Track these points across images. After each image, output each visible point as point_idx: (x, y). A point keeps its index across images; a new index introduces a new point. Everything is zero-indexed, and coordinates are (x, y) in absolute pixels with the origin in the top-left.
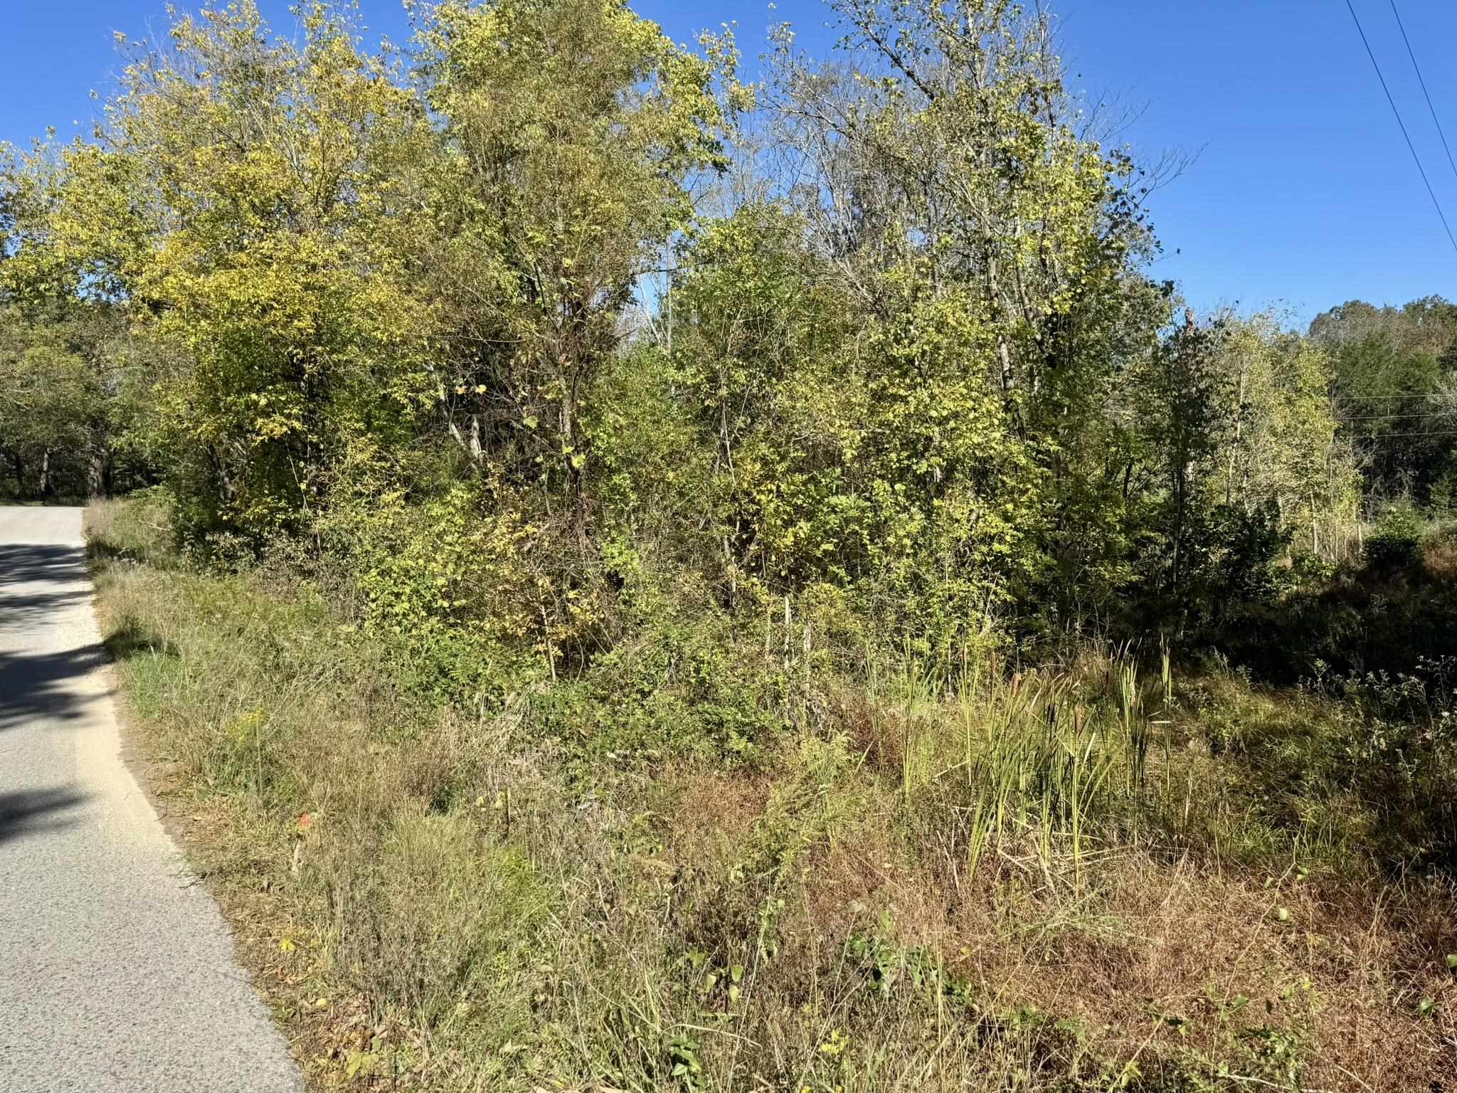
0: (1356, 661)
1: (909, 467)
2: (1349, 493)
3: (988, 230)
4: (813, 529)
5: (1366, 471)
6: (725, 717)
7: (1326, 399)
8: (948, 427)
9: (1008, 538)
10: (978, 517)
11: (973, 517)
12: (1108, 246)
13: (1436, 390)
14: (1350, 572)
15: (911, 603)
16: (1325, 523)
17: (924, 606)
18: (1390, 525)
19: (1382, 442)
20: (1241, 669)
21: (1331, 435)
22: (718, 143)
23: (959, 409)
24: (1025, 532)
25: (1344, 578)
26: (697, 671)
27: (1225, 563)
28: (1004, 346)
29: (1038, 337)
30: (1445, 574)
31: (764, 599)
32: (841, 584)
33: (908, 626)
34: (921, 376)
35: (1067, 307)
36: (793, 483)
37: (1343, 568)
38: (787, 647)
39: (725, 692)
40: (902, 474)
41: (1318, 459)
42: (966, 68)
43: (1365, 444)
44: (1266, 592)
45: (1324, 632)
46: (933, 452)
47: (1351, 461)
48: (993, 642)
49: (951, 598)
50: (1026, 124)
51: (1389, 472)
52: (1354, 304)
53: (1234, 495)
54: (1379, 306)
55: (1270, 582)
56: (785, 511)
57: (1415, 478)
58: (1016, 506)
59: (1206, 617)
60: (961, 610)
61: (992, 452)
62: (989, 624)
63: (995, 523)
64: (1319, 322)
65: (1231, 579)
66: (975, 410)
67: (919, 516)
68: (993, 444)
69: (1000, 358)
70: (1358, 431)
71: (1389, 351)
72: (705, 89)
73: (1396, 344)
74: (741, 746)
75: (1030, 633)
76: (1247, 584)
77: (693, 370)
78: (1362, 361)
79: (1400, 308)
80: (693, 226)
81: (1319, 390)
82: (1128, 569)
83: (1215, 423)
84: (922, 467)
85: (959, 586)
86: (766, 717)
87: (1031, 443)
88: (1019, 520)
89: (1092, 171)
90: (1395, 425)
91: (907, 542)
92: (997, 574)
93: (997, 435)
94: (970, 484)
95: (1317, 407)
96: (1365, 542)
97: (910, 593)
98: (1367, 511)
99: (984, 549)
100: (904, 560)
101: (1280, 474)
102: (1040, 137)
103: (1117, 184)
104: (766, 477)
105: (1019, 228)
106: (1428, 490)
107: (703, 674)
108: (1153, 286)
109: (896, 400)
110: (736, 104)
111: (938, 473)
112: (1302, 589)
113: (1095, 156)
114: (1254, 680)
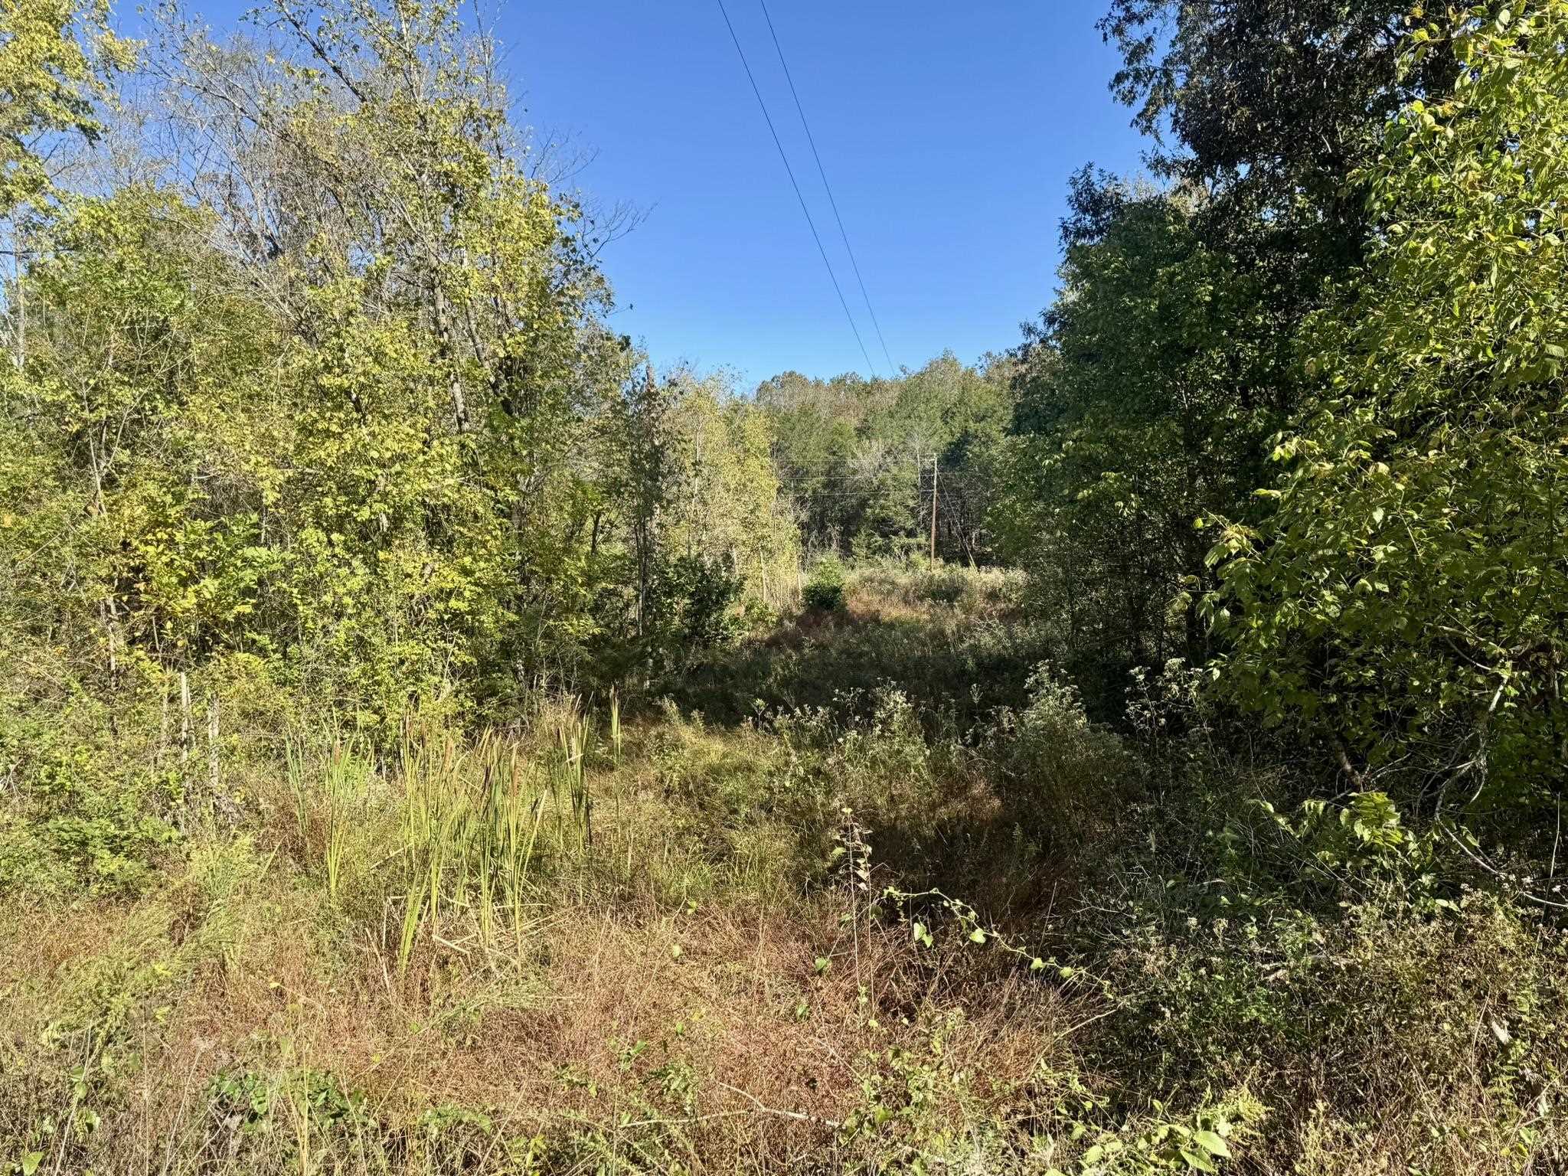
0: (788, 697)
1: (348, 514)
2: (790, 545)
3: (433, 259)
4: (223, 588)
5: (803, 526)
6: (90, 832)
7: (768, 459)
8: (393, 470)
9: (467, 594)
10: (433, 571)
11: (427, 571)
12: (561, 293)
13: (854, 456)
14: (791, 617)
15: (354, 670)
16: (770, 573)
17: (371, 674)
18: (822, 574)
19: (815, 500)
20: (695, 713)
21: (774, 493)
22: (86, 103)
23: (405, 451)
24: (484, 587)
25: (786, 622)
26: (51, 776)
27: (687, 613)
28: (456, 385)
29: (492, 379)
30: (861, 617)
31: (154, 677)
32: (262, 652)
33: (353, 697)
34: (358, 410)
35: (520, 351)
36: (194, 532)
37: (788, 614)
38: (184, 735)
39: (93, 800)
40: (339, 523)
41: (763, 515)
42: (400, 75)
43: (801, 501)
44: (724, 639)
45: (766, 674)
46: (376, 496)
47: (791, 517)
48: (451, 708)
49: (402, 662)
50: (468, 150)
51: (822, 528)
52: (791, 374)
53: (694, 547)
54: (811, 378)
55: (726, 629)
56: (183, 568)
57: (842, 534)
58: (474, 559)
59: (668, 665)
60: (415, 675)
61: (446, 500)
62: (447, 688)
63: (452, 578)
64: (764, 389)
65: (693, 628)
66: (425, 453)
67: (362, 570)
68: (446, 492)
69: (453, 399)
70: (797, 489)
71: (818, 419)
72: (63, 31)
73: (825, 413)
74: (113, 867)
75: (494, 694)
76: (707, 633)
77: (55, 384)
78: (798, 427)
79: (827, 382)
80: (47, 202)
81: (762, 452)
82: (591, 621)
83: (670, 479)
84: (365, 514)
85: (410, 649)
86: (151, 824)
87: (488, 492)
88: (477, 575)
89: (542, 212)
90: (825, 486)
91: (347, 600)
92: (457, 633)
93: (450, 481)
94: (422, 534)
95: (762, 467)
96: (804, 590)
97: (354, 660)
98: (805, 564)
99: (441, 606)
100: (345, 621)
101: (734, 530)
102: (483, 168)
103: (568, 230)
104: (157, 524)
105: (465, 261)
106: (850, 543)
107: (59, 780)
108: (608, 339)
109: (328, 437)
110: (109, 59)
111: (384, 521)
112: (753, 634)
113: (544, 197)
114: (707, 722)
